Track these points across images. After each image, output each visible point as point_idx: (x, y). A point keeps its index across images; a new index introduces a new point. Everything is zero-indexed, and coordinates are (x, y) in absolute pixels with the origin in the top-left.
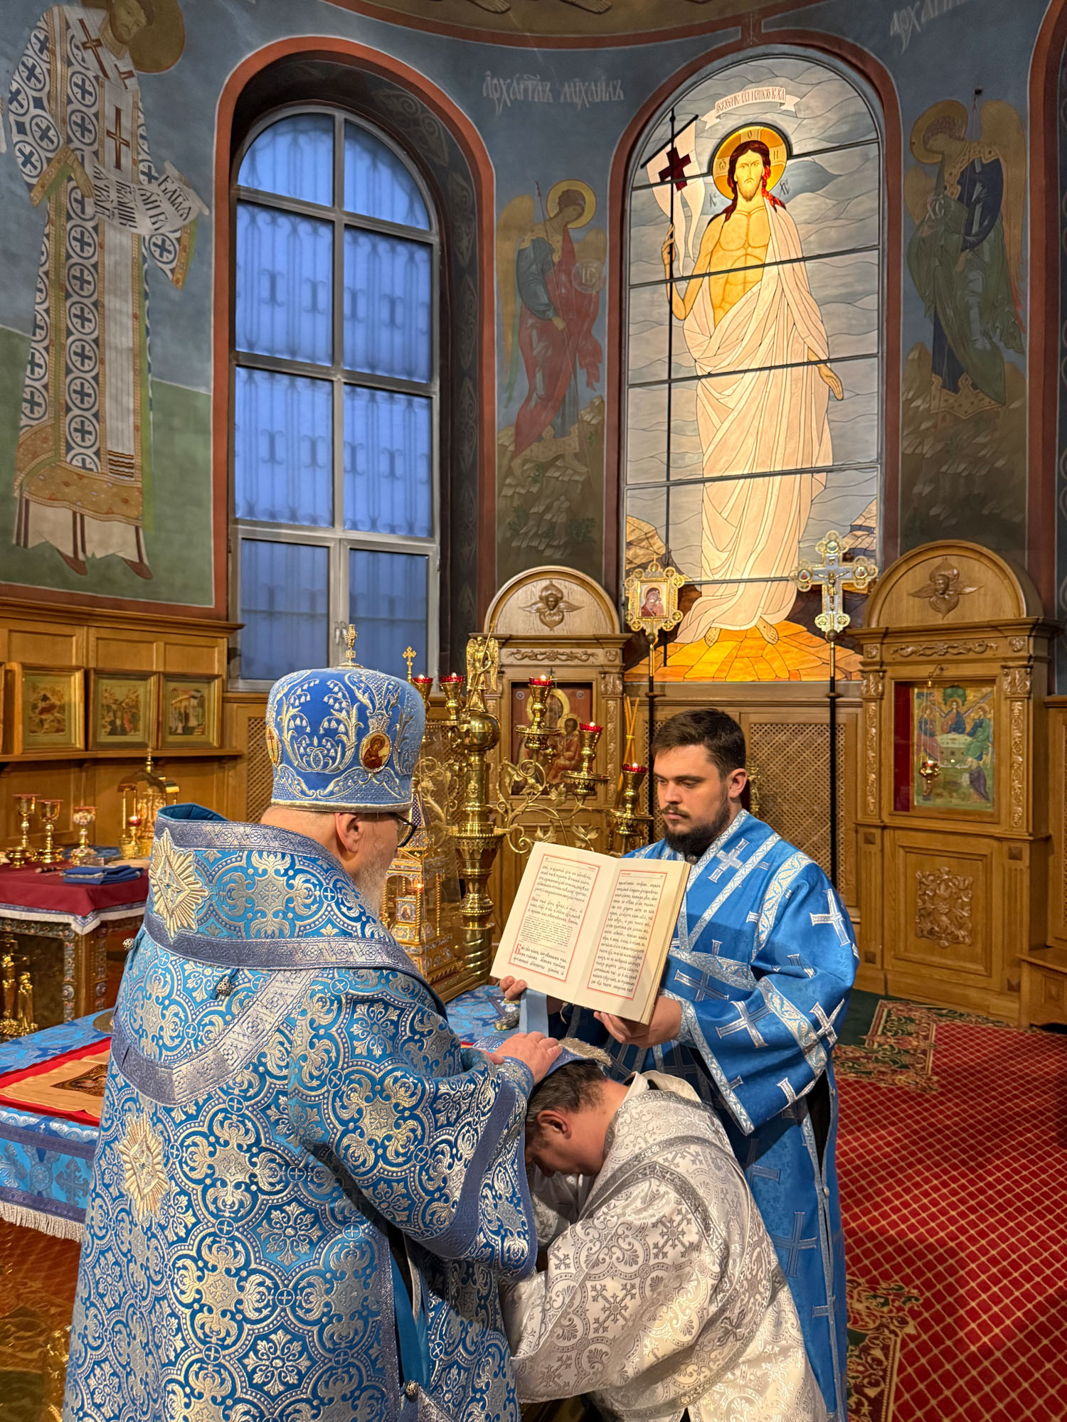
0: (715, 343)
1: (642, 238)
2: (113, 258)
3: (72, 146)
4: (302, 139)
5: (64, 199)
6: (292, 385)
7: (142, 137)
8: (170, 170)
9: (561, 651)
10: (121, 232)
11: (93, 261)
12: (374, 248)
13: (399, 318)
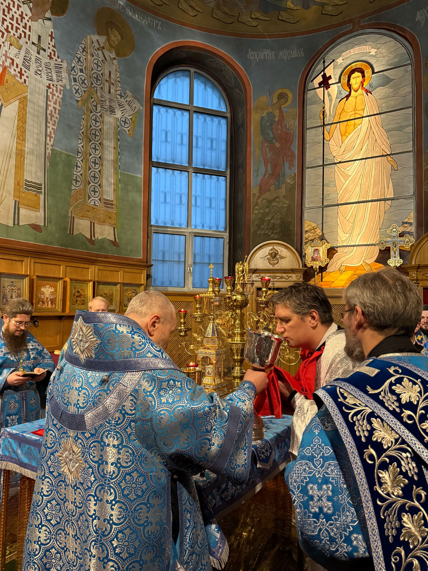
0: (342, 149)
1: (312, 110)
2: (107, 126)
3: (93, 86)
4: (178, 80)
5: (90, 105)
6: (173, 173)
7: (119, 81)
8: (128, 93)
9: (277, 275)
10: (110, 117)
11: (100, 128)
12: (205, 120)
13: (214, 147)
